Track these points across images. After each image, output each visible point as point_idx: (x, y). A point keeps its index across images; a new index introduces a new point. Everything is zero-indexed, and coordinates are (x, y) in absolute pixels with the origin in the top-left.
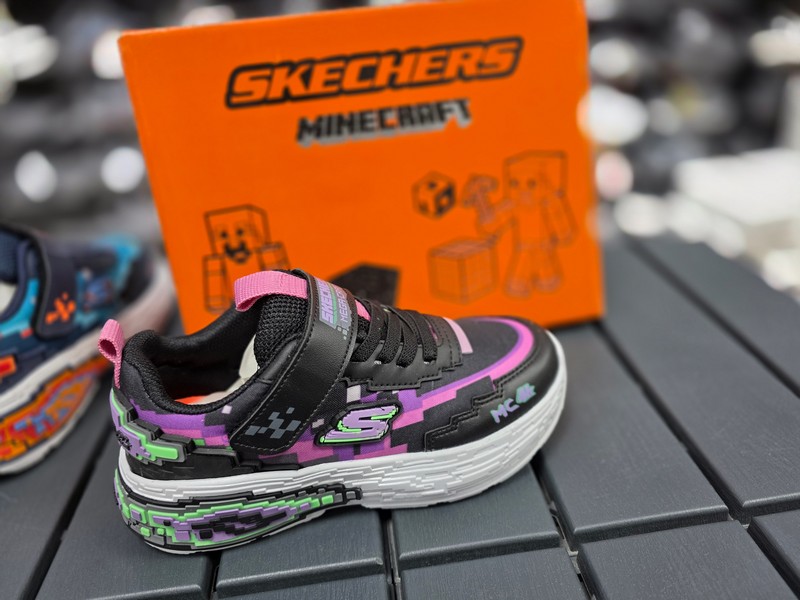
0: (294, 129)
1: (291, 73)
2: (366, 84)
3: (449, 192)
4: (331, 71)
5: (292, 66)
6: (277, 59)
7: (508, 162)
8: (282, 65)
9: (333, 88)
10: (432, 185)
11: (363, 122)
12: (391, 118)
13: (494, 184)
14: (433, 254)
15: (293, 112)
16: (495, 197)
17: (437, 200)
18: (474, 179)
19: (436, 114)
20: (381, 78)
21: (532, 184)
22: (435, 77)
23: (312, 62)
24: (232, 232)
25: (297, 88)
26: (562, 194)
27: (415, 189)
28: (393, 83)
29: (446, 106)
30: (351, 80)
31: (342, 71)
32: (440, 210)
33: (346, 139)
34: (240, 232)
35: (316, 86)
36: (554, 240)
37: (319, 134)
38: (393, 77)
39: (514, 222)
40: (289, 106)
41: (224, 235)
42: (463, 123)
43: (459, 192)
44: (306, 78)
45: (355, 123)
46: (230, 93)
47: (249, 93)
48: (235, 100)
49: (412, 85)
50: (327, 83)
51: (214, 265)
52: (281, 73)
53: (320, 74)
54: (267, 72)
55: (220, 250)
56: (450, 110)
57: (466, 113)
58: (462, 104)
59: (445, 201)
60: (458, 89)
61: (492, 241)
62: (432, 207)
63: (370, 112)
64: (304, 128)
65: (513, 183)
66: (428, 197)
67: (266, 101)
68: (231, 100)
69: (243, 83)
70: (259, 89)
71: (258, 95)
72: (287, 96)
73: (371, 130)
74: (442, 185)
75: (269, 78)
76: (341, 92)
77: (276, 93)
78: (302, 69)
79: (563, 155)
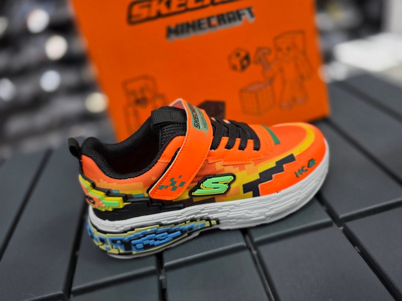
0: (164, 32)
1: (160, 2)
2: (199, 4)
3: (247, 57)
7: (276, 38)
10: (238, 55)
11: (200, 25)
12: (214, 21)
13: (269, 51)
14: (242, 91)
15: (163, 23)
16: (271, 58)
17: (241, 62)
19: (236, 16)
21: (288, 49)
24: (138, 91)
25: (164, 10)
26: (304, 53)
27: (230, 58)
28: (213, 3)
29: (241, 12)
30: (191, 3)
32: (243, 68)
33: (192, 35)
34: (142, 90)
36: (302, 77)
37: (177, 34)
39: (281, 70)
40: (160, 21)
41: (134, 92)
42: (251, 20)
43: (252, 57)
44: (168, 4)
45: (196, 26)
46: (130, 16)
47: (139, 15)
49: (223, 2)
50: (180, 6)
52: (155, 3)
53: (175, 1)
55: (133, 101)
56: (244, 14)
57: (252, 15)
58: (249, 9)
59: (245, 62)
61: (271, 81)
62: (239, 67)
63: (203, 19)
65: (279, 49)
66: (236, 61)
67: (149, 19)
68: (131, 20)
69: (136, 10)
70: (144, 13)
71: (144, 16)
72: (159, 15)
73: (204, 29)
74: (243, 54)
75: (149, 6)
76: (187, 10)
77: (153, 14)
79: (302, 32)
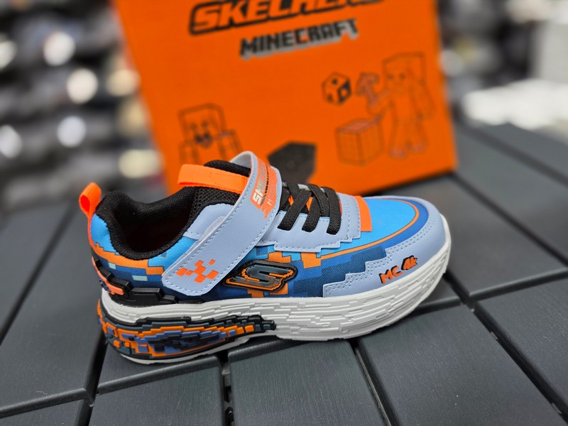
0: (238, 47)
1: (233, 7)
2: (285, 12)
3: (347, 85)
4: (260, 4)
5: (234, 2)
7: (386, 61)
8: (227, 2)
9: (263, 17)
10: (335, 82)
11: (285, 39)
12: (304, 35)
13: (377, 78)
14: (339, 130)
15: (237, 35)
16: (378, 87)
17: (339, 92)
18: (363, 75)
19: (334, 32)
20: (295, 9)
21: (402, 76)
22: (332, 4)
24: (199, 124)
25: (239, 18)
26: (423, 82)
27: (324, 84)
28: (303, 11)
29: (340, 25)
30: (275, 10)
31: (268, 4)
32: (341, 99)
33: (274, 53)
34: (205, 124)
35: (251, 15)
36: (420, 116)
37: (255, 50)
38: (303, 6)
39: (392, 104)
40: (233, 31)
41: (194, 127)
42: (353, 36)
43: (353, 86)
44: (244, 10)
45: (279, 40)
46: (192, 24)
47: (205, 24)
48: (197, 28)
49: (316, 11)
50: (259, 13)
52: (227, 7)
53: (253, 7)
54: (217, 7)
55: (192, 138)
56: (343, 28)
57: (355, 29)
58: (351, 22)
59: (344, 92)
60: (348, 12)
61: (378, 118)
62: (335, 98)
63: (289, 32)
64: (245, 46)
65: (390, 77)
66: (332, 90)
67: (218, 28)
68: (194, 29)
69: (201, 16)
70: (212, 20)
71: (212, 24)
72: (232, 24)
73: (291, 45)
74: (341, 81)
75: (219, 12)
76: (269, 19)
77: (224, 22)
78: (241, 4)
79: (421, 55)
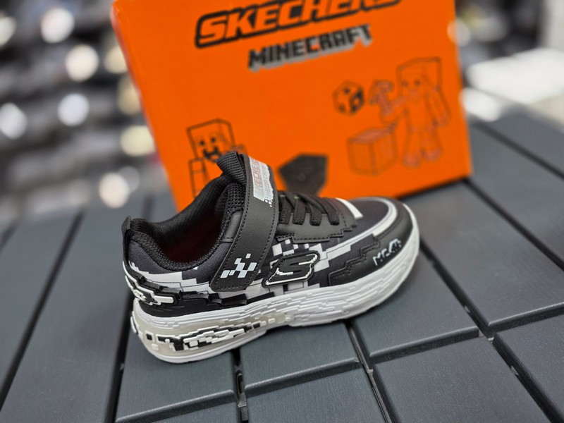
0: (246, 59)
1: (241, 17)
2: (295, 20)
3: (360, 95)
4: (270, 13)
5: (241, 12)
6: (230, 7)
8: (235, 11)
9: (272, 26)
10: (347, 91)
11: (295, 48)
12: (315, 44)
13: (391, 86)
14: (351, 141)
15: (245, 46)
16: (392, 95)
17: (351, 101)
18: (376, 83)
19: (347, 39)
20: (306, 15)
22: (344, 10)
23: (255, 7)
24: (207, 141)
25: (246, 28)
27: (335, 95)
28: (314, 18)
29: (353, 32)
30: (284, 19)
31: (277, 12)
32: (354, 109)
33: (284, 63)
34: (213, 140)
35: (260, 25)
37: (264, 61)
38: (314, 13)
40: (241, 42)
41: (202, 143)
42: (367, 43)
43: (366, 95)
44: (252, 20)
45: (289, 50)
46: (198, 36)
47: (212, 35)
48: (202, 41)
49: (329, 18)
50: (268, 22)
51: (197, 166)
52: (234, 17)
53: (262, 15)
54: (223, 18)
55: (200, 155)
56: (356, 34)
57: (368, 35)
58: (364, 28)
59: (357, 101)
60: (361, 17)
61: (392, 127)
62: (348, 108)
63: (299, 41)
64: (253, 57)
65: (405, 84)
66: (344, 100)
67: (224, 40)
68: (200, 42)
69: (207, 28)
70: (219, 32)
71: (218, 37)
72: (239, 35)
73: (302, 54)
74: (354, 90)
75: (226, 22)
76: (278, 28)
77: (231, 33)
78: (249, 13)
79: (438, 60)
